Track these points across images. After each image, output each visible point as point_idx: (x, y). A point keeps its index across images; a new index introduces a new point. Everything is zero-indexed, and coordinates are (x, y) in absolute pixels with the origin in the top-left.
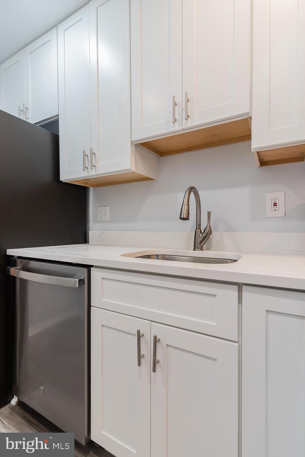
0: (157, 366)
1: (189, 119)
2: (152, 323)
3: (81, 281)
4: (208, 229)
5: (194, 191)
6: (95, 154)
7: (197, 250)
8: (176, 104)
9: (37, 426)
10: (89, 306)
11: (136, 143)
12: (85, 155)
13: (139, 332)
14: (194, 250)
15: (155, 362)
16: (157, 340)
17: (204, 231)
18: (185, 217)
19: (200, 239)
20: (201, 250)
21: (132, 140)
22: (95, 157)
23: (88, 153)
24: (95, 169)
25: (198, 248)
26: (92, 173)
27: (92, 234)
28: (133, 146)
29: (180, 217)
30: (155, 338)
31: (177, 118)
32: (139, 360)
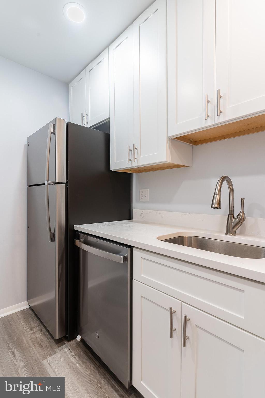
0: (187, 341)
1: (221, 115)
2: (183, 303)
3: (125, 258)
4: (241, 215)
5: (227, 180)
6: (137, 149)
7: (230, 235)
8: (208, 101)
9: (94, 362)
10: (131, 279)
11: (172, 138)
12: (129, 150)
13: (171, 309)
14: (227, 234)
15: (185, 338)
16: (187, 320)
17: (237, 216)
18: (216, 206)
19: (233, 225)
20: (234, 235)
21: (168, 136)
22: (137, 150)
23: (132, 148)
24: (137, 161)
25: (230, 233)
26: (135, 165)
27: (135, 212)
28: (169, 141)
29: (211, 206)
30: (185, 318)
31: (209, 114)
32: (171, 333)
